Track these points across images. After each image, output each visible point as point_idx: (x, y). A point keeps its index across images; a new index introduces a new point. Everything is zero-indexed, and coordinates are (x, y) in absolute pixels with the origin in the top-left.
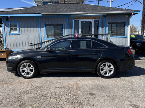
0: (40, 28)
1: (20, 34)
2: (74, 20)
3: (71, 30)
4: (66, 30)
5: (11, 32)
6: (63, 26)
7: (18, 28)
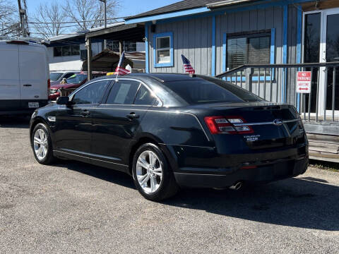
0: (214, 47)
1: (174, 66)
2: (304, 13)
3: (293, 48)
4: (279, 49)
5: (158, 60)
6: (270, 36)
7: (171, 50)
